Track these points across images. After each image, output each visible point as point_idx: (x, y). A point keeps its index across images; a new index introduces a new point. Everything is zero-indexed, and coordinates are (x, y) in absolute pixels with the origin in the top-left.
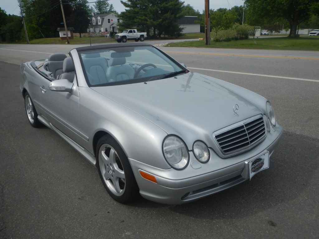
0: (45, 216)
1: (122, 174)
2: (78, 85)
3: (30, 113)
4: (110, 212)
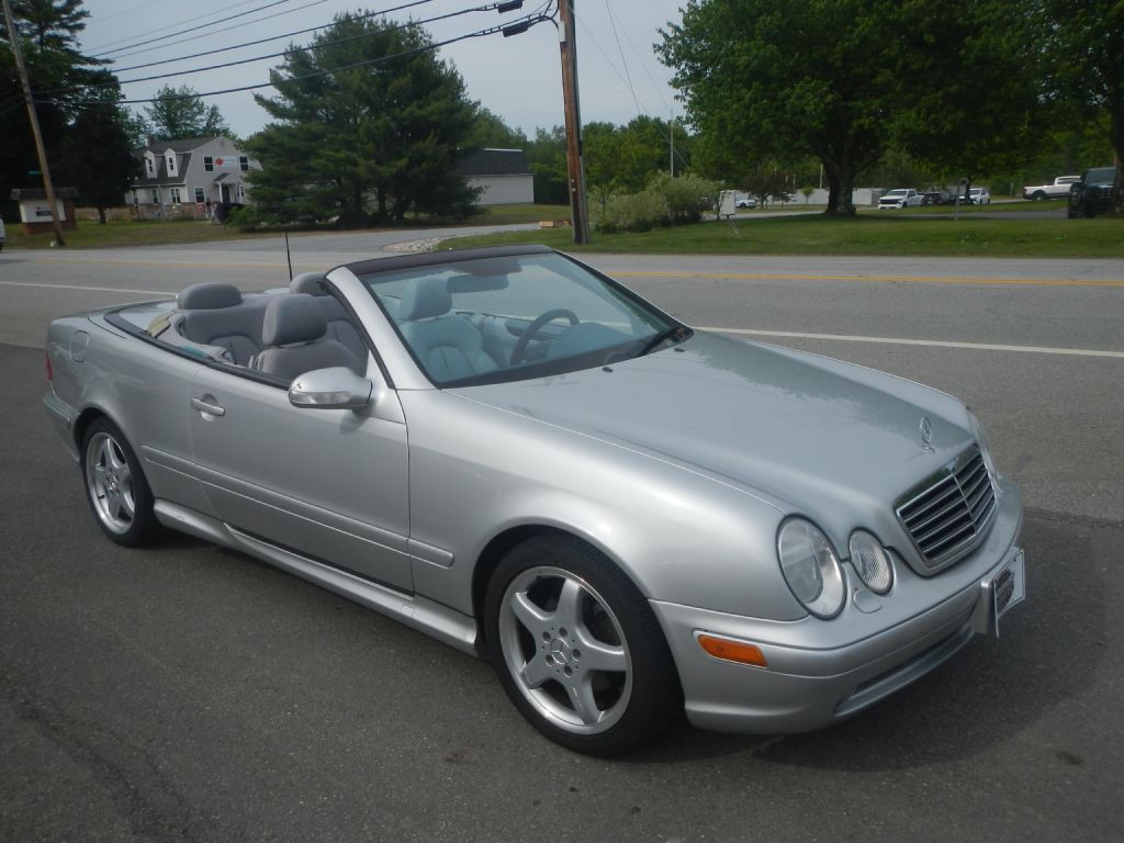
0: (366, 828)
1: (616, 655)
2: (391, 384)
3: (103, 497)
4: (577, 787)
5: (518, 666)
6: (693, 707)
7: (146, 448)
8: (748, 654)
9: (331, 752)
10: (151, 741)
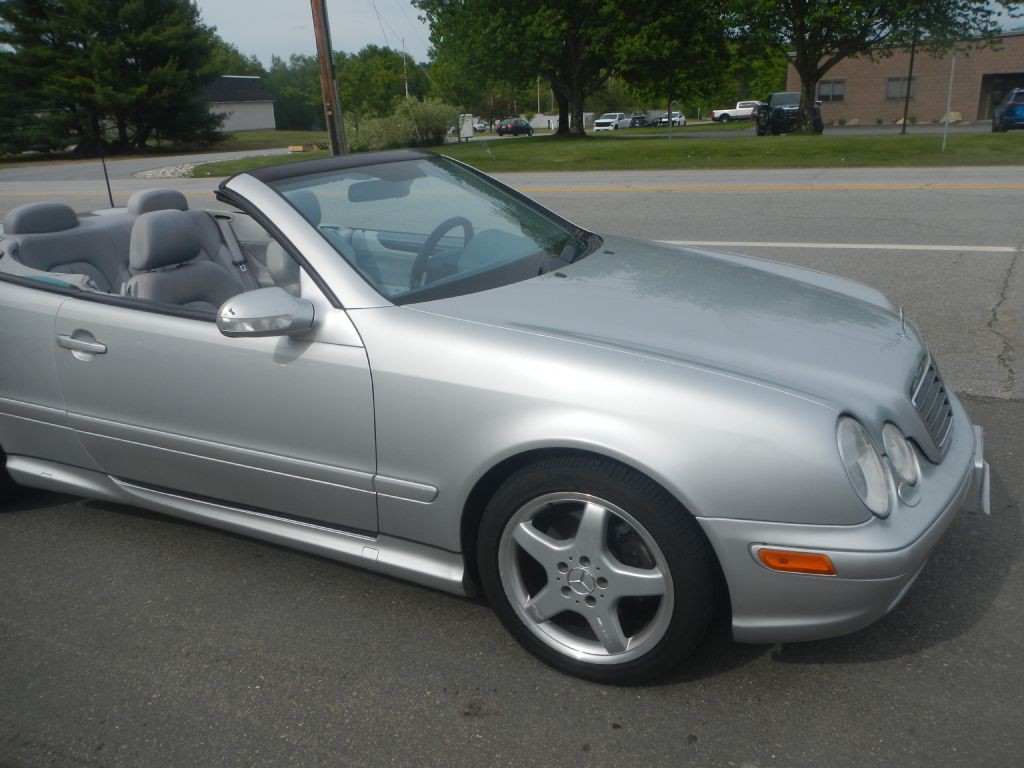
1: (649, 578)
2: (337, 304)
4: (619, 723)
5: (521, 601)
6: (742, 623)
8: (816, 564)
10: (100, 748)
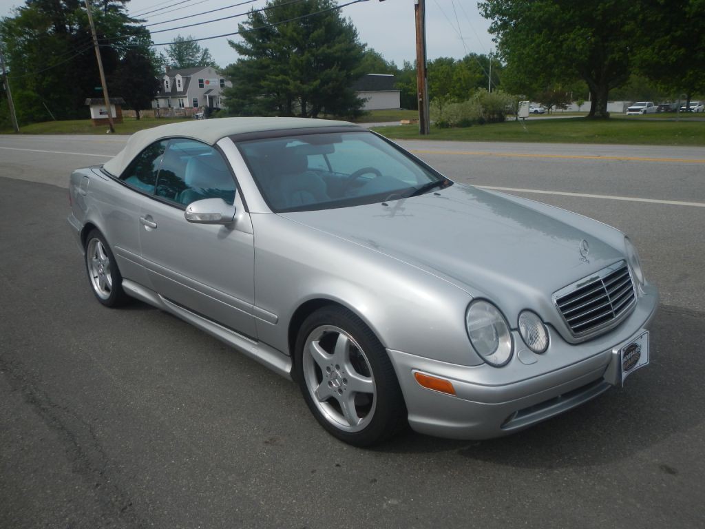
0: (207, 478)
1: (368, 383)
2: (247, 210)
3: (97, 277)
4: (341, 464)
5: (313, 387)
6: (414, 419)
7: (117, 247)
8: (444, 386)
9: (198, 433)
10: (96, 420)
